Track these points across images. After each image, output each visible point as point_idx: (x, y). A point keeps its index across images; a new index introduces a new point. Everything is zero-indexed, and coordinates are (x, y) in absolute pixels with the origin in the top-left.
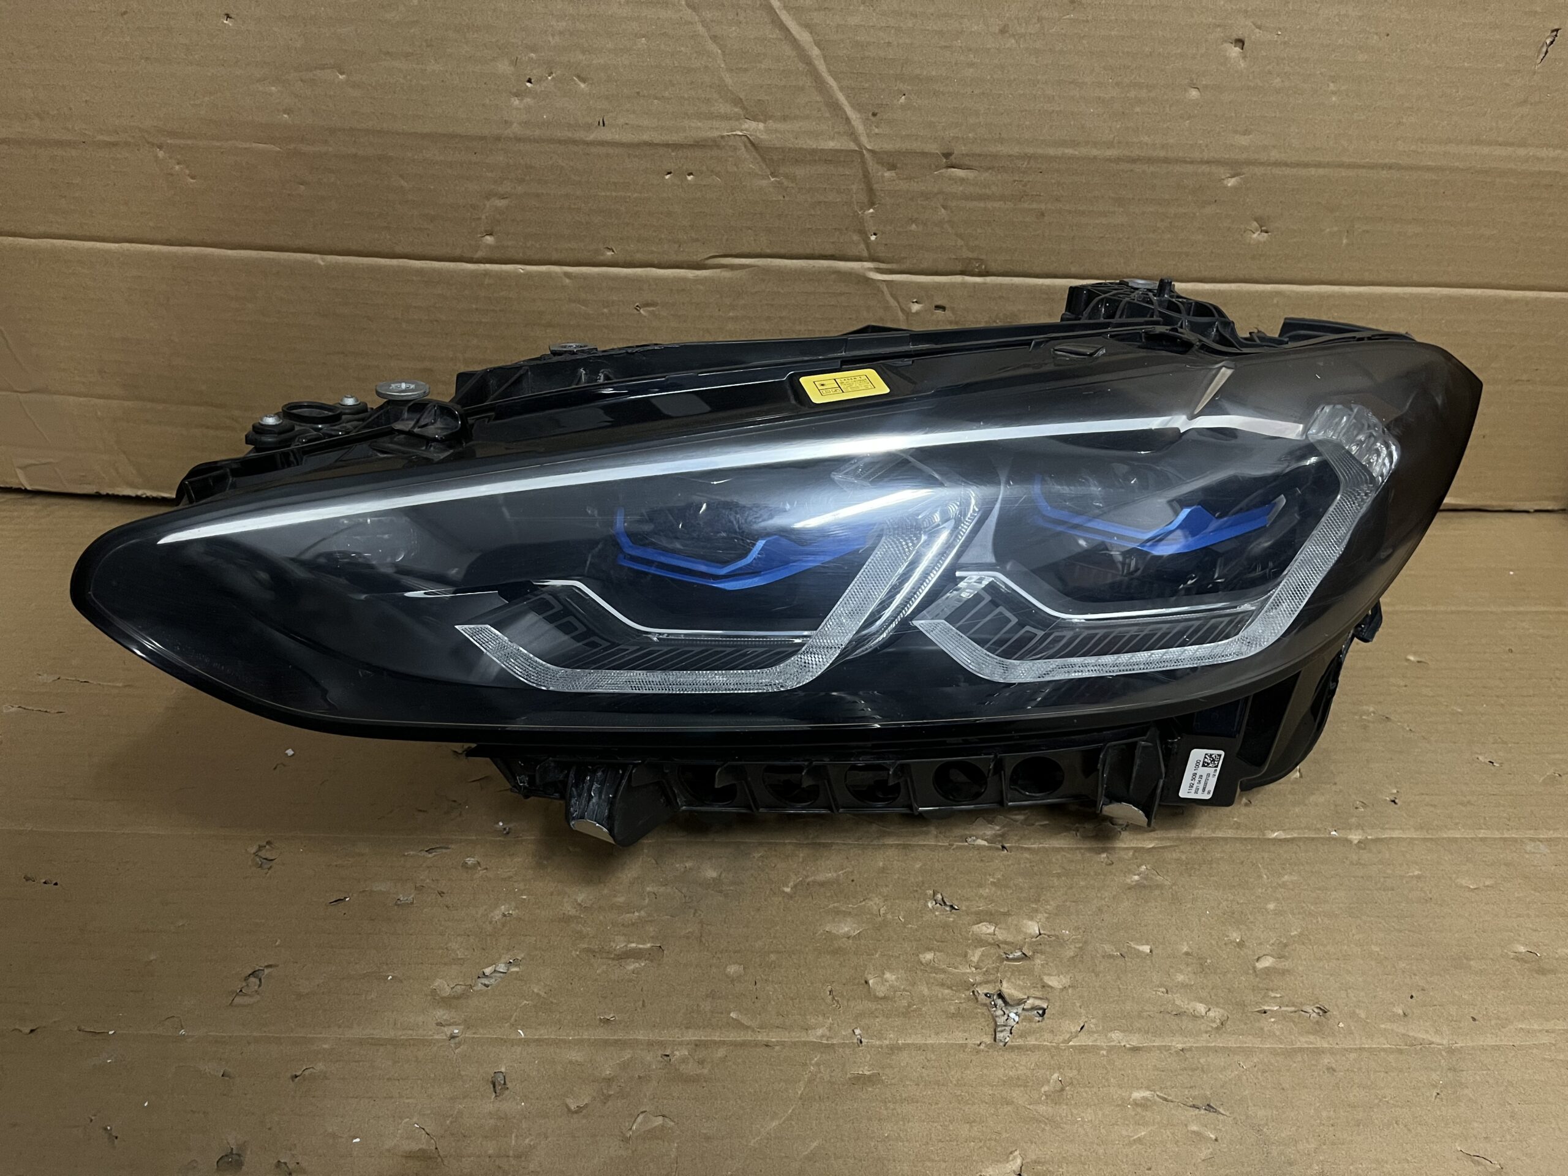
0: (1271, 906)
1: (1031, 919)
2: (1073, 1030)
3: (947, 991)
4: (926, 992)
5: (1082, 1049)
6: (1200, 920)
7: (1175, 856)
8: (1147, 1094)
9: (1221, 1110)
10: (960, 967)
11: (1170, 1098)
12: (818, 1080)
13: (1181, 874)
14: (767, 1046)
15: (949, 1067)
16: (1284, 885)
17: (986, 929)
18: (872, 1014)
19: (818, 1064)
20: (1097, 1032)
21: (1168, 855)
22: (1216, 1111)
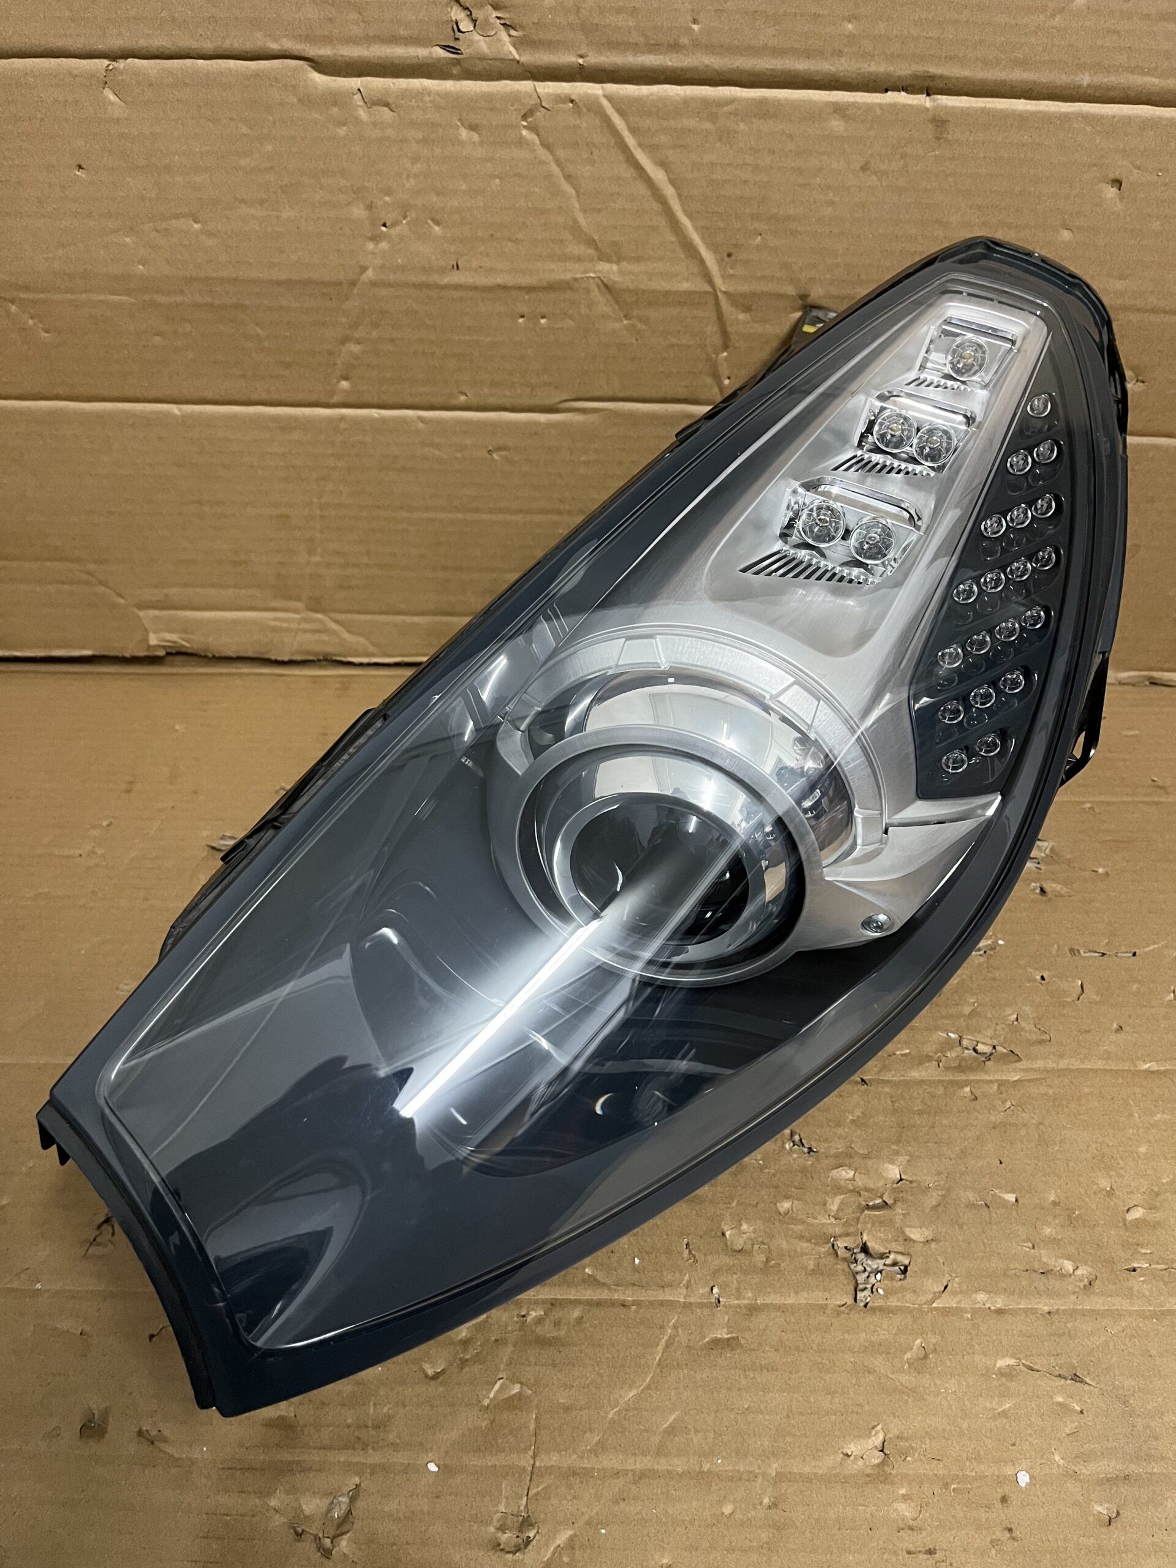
0: (1143, 1149)
1: (892, 1162)
2: (936, 1290)
3: (805, 1245)
4: (784, 1245)
5: (946, 1312)
6: (1067, 1165)
7: (1043, 1089)
8: (1012, 1362)
9: (1087, 1380)
10: (819, 1217)
11: (1035, 1367)
12: (676, 1344)
13: (1048, 1111)
14: (623, 1305)
15: (810, 1331)
16: (1155, 1125)
17: (846, 1174)
18: (730, 1270)
19: (675, 1327)
20: (962, 1292)
21: (1034, 1090)
22: (1082, 1381)
